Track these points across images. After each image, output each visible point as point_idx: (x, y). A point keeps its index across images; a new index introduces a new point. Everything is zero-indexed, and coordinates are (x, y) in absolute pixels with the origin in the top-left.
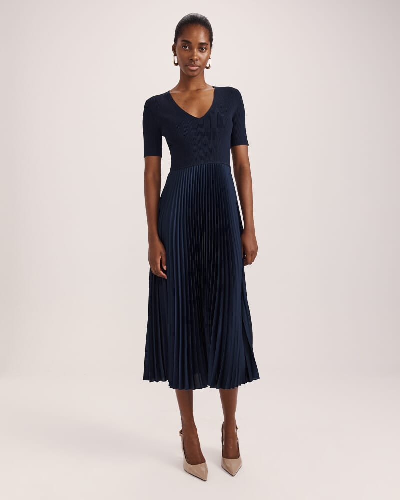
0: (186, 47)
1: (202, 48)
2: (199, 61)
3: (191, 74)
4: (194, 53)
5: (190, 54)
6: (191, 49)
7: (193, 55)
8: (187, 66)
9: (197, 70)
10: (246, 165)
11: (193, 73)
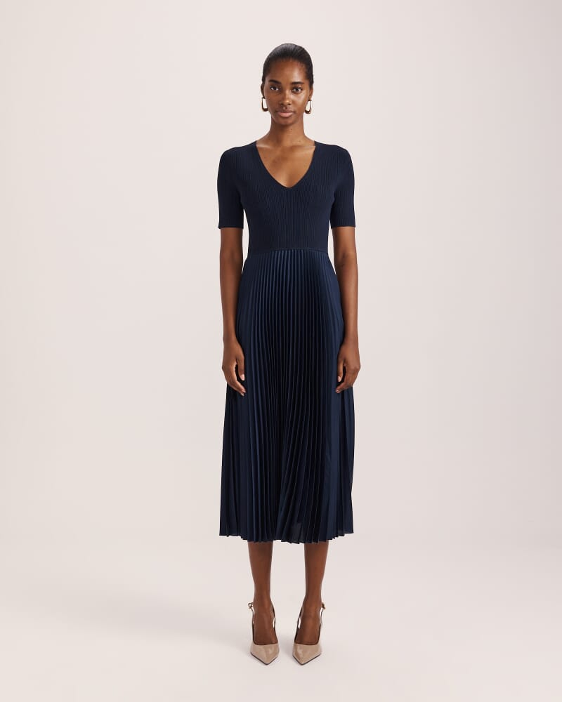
0: (275, 89)
1: (295, 88)
2: (290, 106)
3: (282, 122)
4: (285, 95)
5: (280, 97)
6: (282, 91)
7: (284, 98)
8: (277, 112)
9: (290, 116)
10: (351, 253)
11: (286, 120)
